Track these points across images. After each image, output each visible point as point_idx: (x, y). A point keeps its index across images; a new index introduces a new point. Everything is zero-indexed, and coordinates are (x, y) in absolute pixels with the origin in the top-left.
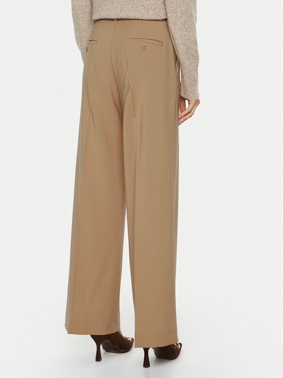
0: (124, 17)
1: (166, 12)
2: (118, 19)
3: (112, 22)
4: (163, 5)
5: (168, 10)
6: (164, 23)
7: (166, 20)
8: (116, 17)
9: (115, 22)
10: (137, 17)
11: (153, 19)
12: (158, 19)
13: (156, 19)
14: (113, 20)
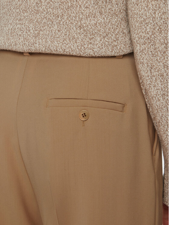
0: (43, 50)
1: (130, 39)
2: (31, 54)
3: (21, 58)
4: (124, 25)
5: (135, 36)
6: (127, 60)
7: (131, 55)
8: (25, 49)
9: (25, 58)
10: (68, 51)
11: (103, 54)
12: (113, 54)
13: (109, 54)
14: (21, 53)
